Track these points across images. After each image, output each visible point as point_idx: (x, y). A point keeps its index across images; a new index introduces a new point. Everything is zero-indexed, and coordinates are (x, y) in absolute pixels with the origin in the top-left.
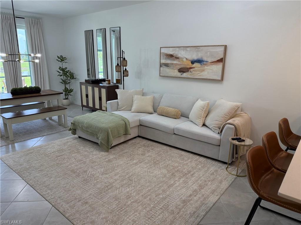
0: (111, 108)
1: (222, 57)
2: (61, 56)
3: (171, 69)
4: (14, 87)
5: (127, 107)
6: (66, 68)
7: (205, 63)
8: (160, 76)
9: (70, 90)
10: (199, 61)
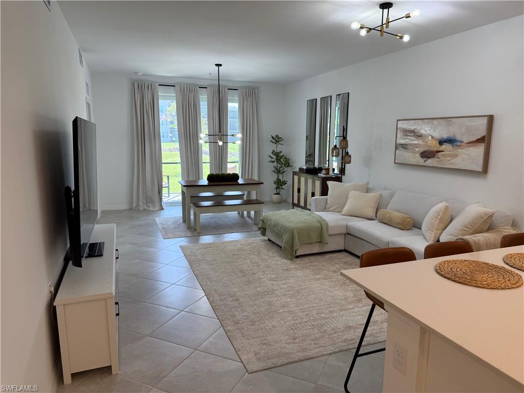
0: (316, 206)
1: (485, 135)
2: (277, 136)
3: (411, 152)
4: (218, 173)
5: (338, 207)
6: (281, 152)
7: (458, 143)
8: (395, 163)
9: (283, 183)
10: (450, 141)
